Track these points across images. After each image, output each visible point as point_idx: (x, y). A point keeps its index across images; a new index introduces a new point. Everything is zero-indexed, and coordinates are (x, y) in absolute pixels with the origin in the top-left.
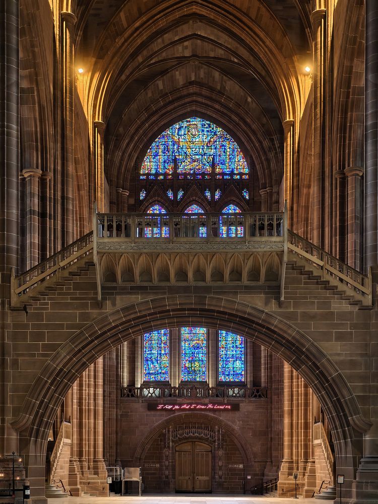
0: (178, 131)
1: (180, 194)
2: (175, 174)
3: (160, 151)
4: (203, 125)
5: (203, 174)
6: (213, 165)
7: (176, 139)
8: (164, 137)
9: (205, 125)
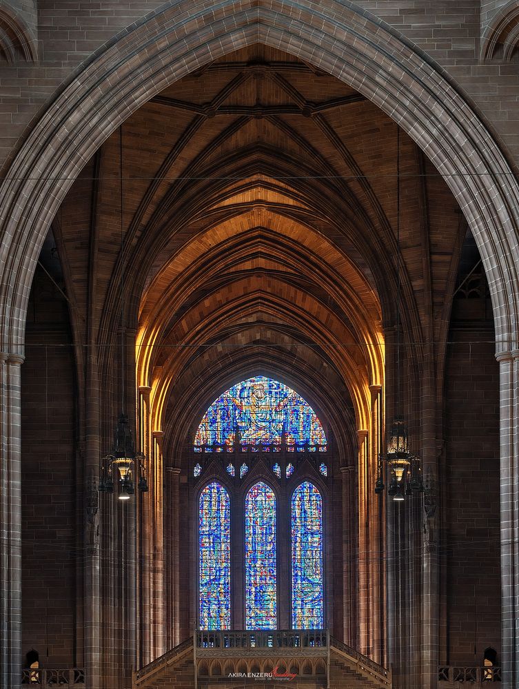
0: (241, 393)
1: (244, 469)
2: (237, 446)
3: (218, 416)
4: (271, 386)
5: (271, 446)
6: (284, 434)
7: (238, 402)
8: (222, 400)
9: (273, 386)
